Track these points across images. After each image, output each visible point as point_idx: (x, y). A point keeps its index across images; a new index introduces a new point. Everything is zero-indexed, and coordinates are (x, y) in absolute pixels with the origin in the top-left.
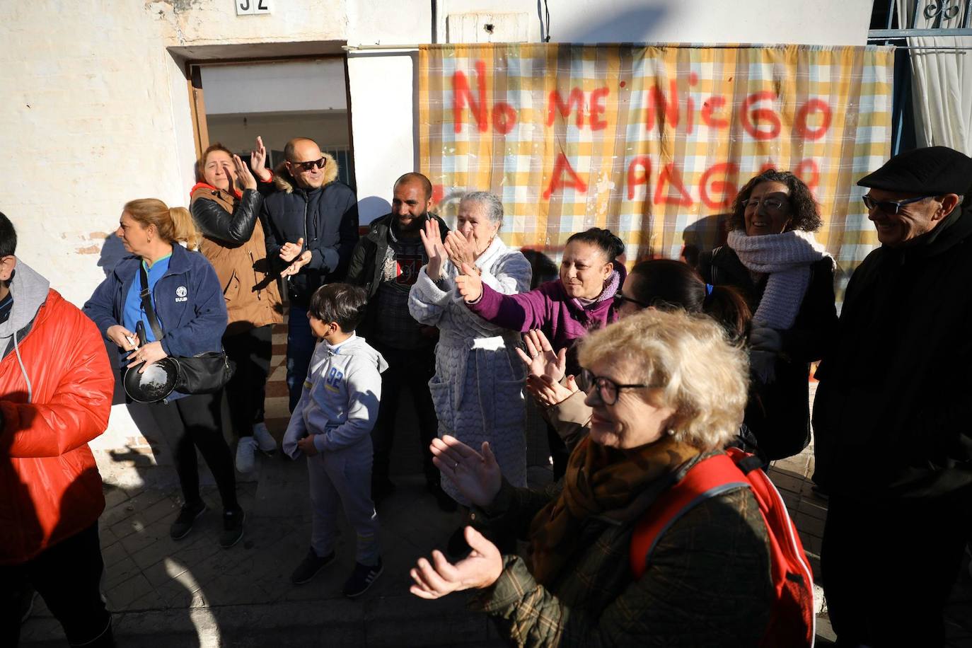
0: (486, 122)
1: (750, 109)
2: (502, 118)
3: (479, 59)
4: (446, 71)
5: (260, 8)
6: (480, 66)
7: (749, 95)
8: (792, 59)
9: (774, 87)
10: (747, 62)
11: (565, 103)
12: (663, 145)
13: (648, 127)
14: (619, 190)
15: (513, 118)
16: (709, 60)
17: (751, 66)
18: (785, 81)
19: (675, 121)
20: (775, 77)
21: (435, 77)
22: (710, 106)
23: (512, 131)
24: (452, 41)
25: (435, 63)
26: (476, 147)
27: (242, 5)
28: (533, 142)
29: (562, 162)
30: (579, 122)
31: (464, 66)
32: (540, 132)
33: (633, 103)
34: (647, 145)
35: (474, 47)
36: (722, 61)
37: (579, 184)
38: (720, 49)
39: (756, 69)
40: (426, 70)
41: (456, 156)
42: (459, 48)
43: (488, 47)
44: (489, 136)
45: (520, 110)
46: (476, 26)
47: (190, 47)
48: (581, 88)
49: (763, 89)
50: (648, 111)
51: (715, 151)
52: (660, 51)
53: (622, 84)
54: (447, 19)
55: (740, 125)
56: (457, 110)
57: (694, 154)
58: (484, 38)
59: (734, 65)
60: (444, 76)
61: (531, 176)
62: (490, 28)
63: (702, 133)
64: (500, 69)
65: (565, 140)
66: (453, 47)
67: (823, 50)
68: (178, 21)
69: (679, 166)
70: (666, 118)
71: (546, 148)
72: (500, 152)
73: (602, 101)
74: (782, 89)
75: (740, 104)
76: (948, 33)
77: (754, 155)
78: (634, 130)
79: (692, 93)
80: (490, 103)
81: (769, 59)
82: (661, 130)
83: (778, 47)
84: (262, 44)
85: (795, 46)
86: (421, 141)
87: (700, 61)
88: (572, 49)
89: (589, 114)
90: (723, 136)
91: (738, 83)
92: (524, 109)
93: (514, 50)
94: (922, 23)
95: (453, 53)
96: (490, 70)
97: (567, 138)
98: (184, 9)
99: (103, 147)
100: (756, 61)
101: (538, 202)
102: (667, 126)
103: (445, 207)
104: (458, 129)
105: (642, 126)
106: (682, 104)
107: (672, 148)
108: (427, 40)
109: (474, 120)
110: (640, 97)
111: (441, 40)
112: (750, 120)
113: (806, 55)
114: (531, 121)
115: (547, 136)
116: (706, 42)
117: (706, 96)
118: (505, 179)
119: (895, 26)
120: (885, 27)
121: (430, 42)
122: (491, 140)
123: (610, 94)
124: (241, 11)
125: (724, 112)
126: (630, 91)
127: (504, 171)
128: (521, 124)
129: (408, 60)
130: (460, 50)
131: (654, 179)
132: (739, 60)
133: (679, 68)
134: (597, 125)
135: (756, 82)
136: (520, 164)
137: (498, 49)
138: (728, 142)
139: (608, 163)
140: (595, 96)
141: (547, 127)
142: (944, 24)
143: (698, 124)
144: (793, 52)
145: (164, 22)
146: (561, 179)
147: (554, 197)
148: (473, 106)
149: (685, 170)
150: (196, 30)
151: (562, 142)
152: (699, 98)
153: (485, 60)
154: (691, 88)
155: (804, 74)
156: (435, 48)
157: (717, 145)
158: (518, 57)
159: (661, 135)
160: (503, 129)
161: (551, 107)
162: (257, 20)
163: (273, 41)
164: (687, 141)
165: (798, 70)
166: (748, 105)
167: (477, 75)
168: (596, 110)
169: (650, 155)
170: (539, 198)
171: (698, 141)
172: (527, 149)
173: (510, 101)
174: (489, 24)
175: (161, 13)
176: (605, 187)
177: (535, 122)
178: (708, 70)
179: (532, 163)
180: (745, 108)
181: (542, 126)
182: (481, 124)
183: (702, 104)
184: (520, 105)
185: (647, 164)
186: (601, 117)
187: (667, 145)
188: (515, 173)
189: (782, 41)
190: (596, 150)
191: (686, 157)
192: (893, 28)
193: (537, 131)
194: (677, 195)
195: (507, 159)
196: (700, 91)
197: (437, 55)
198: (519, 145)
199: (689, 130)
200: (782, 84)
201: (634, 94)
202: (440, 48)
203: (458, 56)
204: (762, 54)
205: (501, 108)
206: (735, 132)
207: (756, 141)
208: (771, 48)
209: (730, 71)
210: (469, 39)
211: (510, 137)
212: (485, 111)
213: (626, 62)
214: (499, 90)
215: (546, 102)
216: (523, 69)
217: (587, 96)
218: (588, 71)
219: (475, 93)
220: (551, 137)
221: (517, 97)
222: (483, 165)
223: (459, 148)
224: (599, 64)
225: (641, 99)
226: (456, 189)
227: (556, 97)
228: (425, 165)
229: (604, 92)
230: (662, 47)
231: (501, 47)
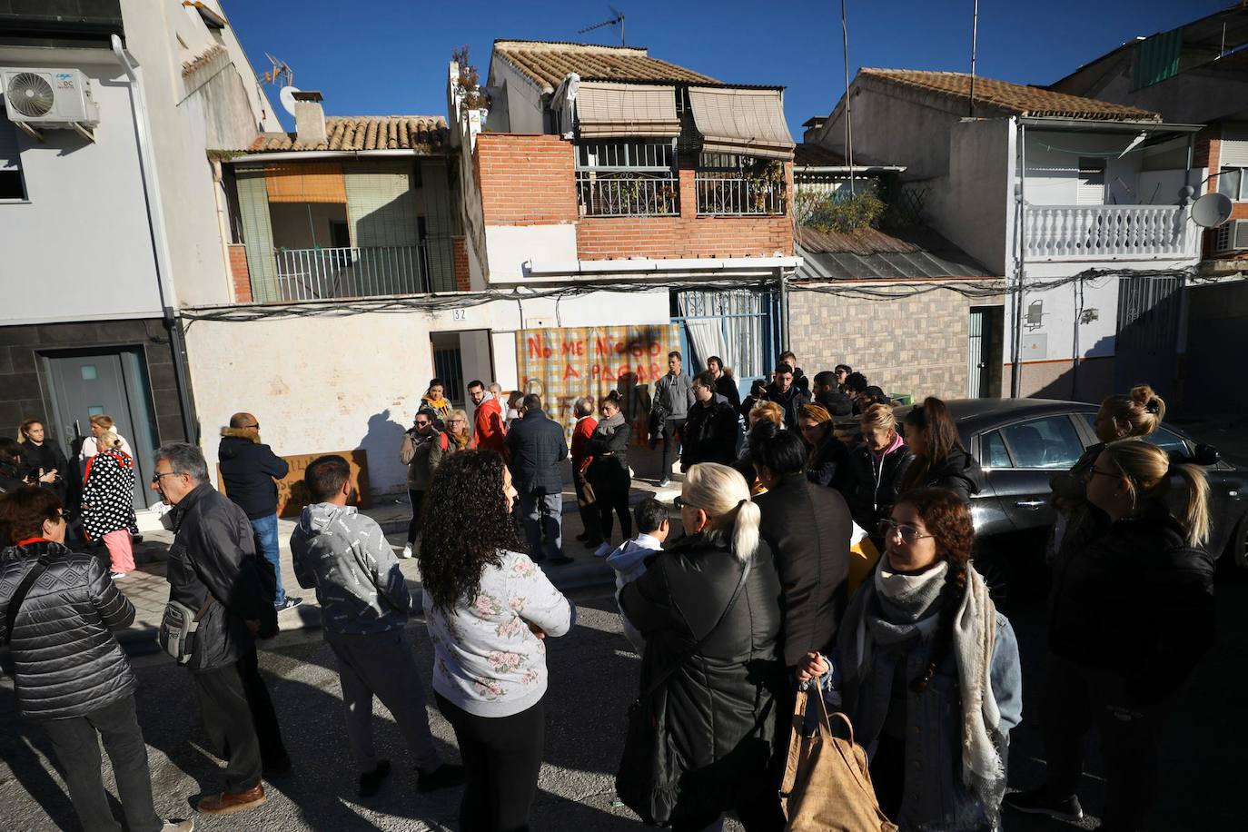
0: (541, 355)
2: (546, 353)
3: (537, 333)
4: (526, 338)
5: (462, 318)
6: (538, 336)
8: (645, 330)
10: (629, 332)
11: (568, 347)
12: (603, 360)
13: (597, 354)
14: (589, 376)
15: (551, 353)
16: (615, 331)
19: (606, 352)
21: (523, 340)
23: (550, 357)
24: (528, 328)
25: (523, 335)
26: (538, 363)
27: (456, 317)
28: (558, 361)
29: (569, 367)
30: (573, 353)
31: (533, 336)
33: (591, 346)
34: (598, 360)
35: (536, 330)
36: (620, 331)
37: (575, 374)
38: (619, 328)
40: (519, 337)
41: (531, 366)
43: (540, 330)
44: (542, 359)
45: (553, 350)
46: (536, 323)
47: (437, 331)
48: (573, 342)
49: (635, 339)
50: (596, 349)
52: (599, 329)
53: (587, 340)
54: (526, 321)
56: (531, 351)
57: (615, 362)
58: (539, 326)
59: (624, 333)
60: (526, 340)
61: (558, 373)
63: (616, 355)
64: (545, 337)
66: (529, 330)
67: (655, 326)
68: (433, 322)
70: (603, 351)
71: (563, 363)
72: (546, 364)
73: (581, 346)
75: (628, 345)
76: (699, 318)
77: (635, 362)
78: (593, 355)
79: (611, 342)
80: (542, 348)
81: (637, 330)
82: (602, 354)
83: (639, 326)
85: (644, 325)
86: (519, 362)
87: (612, 332)
88: (569, 330)
89: (576, 351)
90: (624, 356)
91: (627, 339)
93: (549, 330)
94: (690, 314)
96: (541, 337)
97: (570, 359)
98: (436, 318)
100: (632, 331)
101: (561, 381)
102: (604, 353)
103: (528, 384)
104: (531, 357)
105: (595, 354)
106: (608, 346)
107: (606, 361)
108: (520, 328)
109: (537, 354)
111: (524, 328)
113: (649, 328)
116: (614, 325)
117: (616, 343)
118: (549, 373)
119: (682, 315)
120: (677, 316)
122: (543, 361)
123: (583, 344)
124: (455, 319)
125: (623, 347)
126: (590, 342)
127: (549, 371)
128: (553, 355)
129: (513, 334)
130: (531, 331)
131: (601, 372)
132: (626, 331)
133: (606, 334)
134: (580, 354)
135: (633, 337)
136: (555, 368)
138: (626, 358)
139: (585, 366)
140: (578, 345)
142: (698, 315)
143: (614, 353)
144: (644, 327)
145: (429, 323)
146: (569, 373)
147: (567, 379)
148: (536, 349)
149: (612, 368)
150: (440, 326)
151: (568, 360)
152: (614, 344)
153: (540, 334)
154: (611, 340)
156: (522, 330)
157: (622, 359)
158: (551, 332)
159: (602, 357)
160: (547, 357)
161: (563, 349)
162: (462, 322)
163: (466, 329)
167: (537, 339)
168: (579, 349)
169: (599, 364)
172: (556, 363)
173: (549, 347)
174: (540, 322)
175: (428, 320)
176: (585, 374)
177: (558, 354)
178: (615, 335)
179: (558, 368)
183: (615, 346)
184: (552, 348)
185: (598, 366)
189: (640, 324)
190: (580, 363)
193: (559, 357)
195: (549, 367)
197: (523, 332)
198: (553, 362)
202: (524, 330)
203: (530, 333)
204: (634, 328)
205: (546, 350)
208: (637, 327)
209: (623, 335)
210: (534, 327)
211: (549, 359)
212: (541, 351)
213: (588, 332)
214: (545, 343)
215: (561, 347)
216: (553, 336)
217: (575, 344)
218: (575, 336)
219: (537, 344)
220: (564, 359)
221: (551, 346)
222: (541, 369)
223: (532, 363)
224: (578, 333)
225: (594, 345)
226: (532, 377)
227: (565, 345)
228: (520, 370)
229: (581, 342)
230: (599, 327)
231: (545, 329)
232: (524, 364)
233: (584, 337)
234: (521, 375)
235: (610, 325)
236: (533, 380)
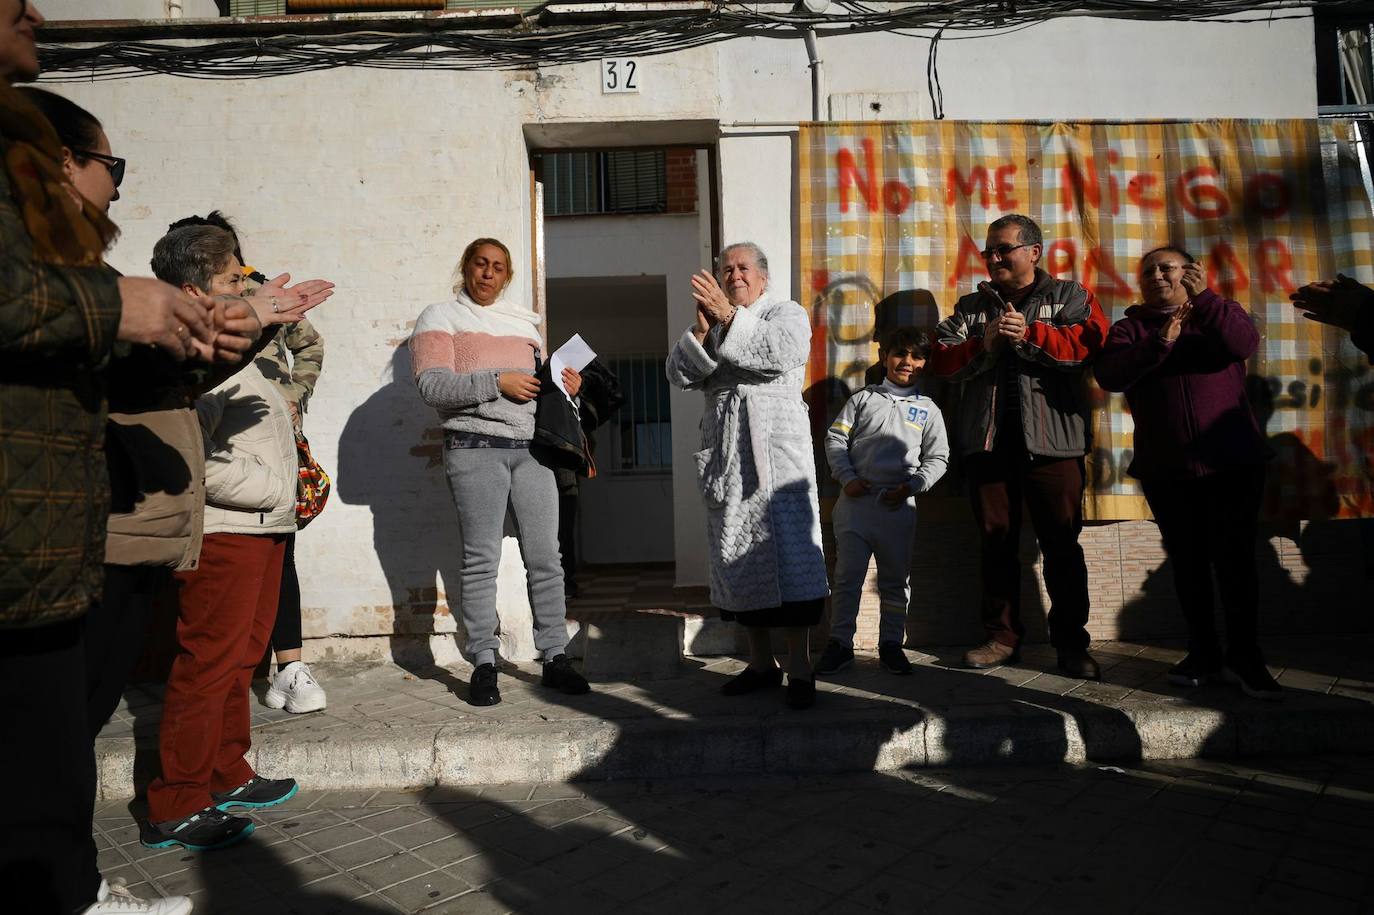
0: (876, 202)
1: (1188, 187)
2: (894, 197)
3: (865, 136)
4: (830, 149)
5: (628, 86)
6: (867, 144)
7: (1183, 171)
8: (1229, 134)
9: (1212, 162)
10: (1176, 138)
11: (966, 180)
12: (1086, 228)
13: (1066, 207)
15: (907, 197)
16: (1129, 137)
17: (1181, 142)
18: (1225, 157)
19: (1097, 200)
20: (1211, 152)
21: (818, 155)
22: (1139, 185)
23: (907, 210)
24: (835, 119)
25: (817, 140)
26: (865, 227)
27: (609, 84)
28: (933, 222)
29: (967, 246)
30: (985, 202)
31: (850, 143)
32: (939, 212)
33: (1046, 181)
34: (1066, 227)
35: (859, 125)
36: (1145, 137)
38: (1141, 126)
39: (1188, 145)
40: (806, 147)
41: (843, 239)
42: (843, 125)
43: (876, 125)
44: (878, 217)
45: (914, 188)
46: (861, 106)
47: (549, 124)
48: (982, 165)
49: (1200, 165)
50: (1063, 190)
51: (1151, 234)
52: (1070, 128)
53: (1031, 162)
54: (829, 99)
55: (1179, 205)
56: (843, 189)
57: (1126, 237)
58: (871, 116)
59: (1160, 142)
60: (827, 153)
61: (933, 261)
62: (876, 107)
63: (1132, 214)
64: (890, 147)
65: (970, 221)
66: (836, 125)
67: (1266, 123)
68: (538, 100)
69: (1108, 249)
70: (1085, 197)
71: (947, 228)
72: (894, 233)
73: (1009, 179)
74: (1221, 165)
75: (1174, 181)
77: (1200, 236)
78: (1051, 211)
79: (1114, 171)
80: (880, 180)
81: (1202, 134)
82: (1081, 210)
83: (1210, 121)
84: (627, 122)
85: (1230, 120)
86: (801, 222)
87: (1118, 138)
88: (970, 127)
89: (995, 193)
90: (1159, 219)
91: (1169, 161)
92: (919, 187)
93: (904, 127)
95: (837, 130)
96: (879, 148)
97: (972, 218)
98: (546, 87)
99: (438, 226)
100: (1186, 136)
101: (942, 290)
102: (1088, 206)
103: (829, 295)
104: (844, 208)
105: (1058, 207)
106: (1102, 182)
107: (1097, 231)
108: (809, 118)
109: (862, 198)
110: (1053, 176)
111: (823, 117)
112: (1190, 198)
113: (1245, 130)
114: (928, 199)
115: (948, 215)
116: (1123, 118)
117: (1130, 174)
118: (901, 264)
119: (1352, 100)
120: (1339, 102)
121: (811, 119)
122: (883, 221)
123: (1018, 172)
124: (607, 89)
125: (1157, 190)
126: (1041, 167)
127: (900, 254)
128: (916, 203)
129: (788, 139)
130: (845, 127)
131: (1080, 266)
132: (1166, 137)
133: (1095, 145)
134: (1007, 203)
135: (1191, 158)
136: (919, 247)
137: (887, 127)
138: (1165, 224)
140: (1001, 173)
141: (948, 207)
143: (1125, 203)
144: (1229, 126)
145: (523, 99)
146: (968, 264)
147: (962, 285)
148: (861, 184)
149: (1115, 255)
150: (557, 108)
151: (965, 224)
152: (1123, 178)
153: (873, 138)
154: (1111, 166)
155: (1246, 148)
156: (817, 125)
157: (1153, 227)
158: (910, 134)
159: (1082, 217)
160: (896, 208)
161: (950, 186)
162: (624, 99)
163: (639, 119)
164: (1114, 222)
165: (1239, 143)
166: (1184, 182)
167: (864, 152)
168: (1003, 188)
169: (1072, 238)
170: (943, 286)
171: (1128, 222)
172: (925, 229)
173: (902, 179)
174: (876, 102)
175: (521, 91)
177: (933, 201)
178: (1129, 148)
179: (933, 245)
180: (1181, 185)
181: (941, 205)
182: (871, 204)
183: (1127, 183)
184: (913, 182)
185: (1069, 248)
186: (1010, 196)
187: (1090, 226)
188: (913, 257)
189: (1214, 116)
191: (1115, 240)
192: (1349, 103)
193: (935, 210)
194: (1108, 283)
195: (903, 242)
196: (1122, 168)
197: (820, 134)
198: (916, 226)
199: (1116, 210)
200: (1222, 158)
201: (1046, 172)
202: (822, 125)
203: (842, 134)
204: (1192, 130)
205: (893, 187)
206: (1173, 213)
207: (1201, 221)
208: (1202, 122)
209: (1155, 148)
210: (854, 116)
211: (906, 217)
212: (876, 190)
213: (1033, 139)
214: (890, 167)
215: (944, 180)
216: (916, 146)
217: (991, 174)
218: (989, 150)
219: (863, 171)
220: (953, 218)
221: (910, 175)
222: (875, 248)
223: (846, 229)
224: (1002, 141)
225: (1054, 178)
226: (844, 274)
227: (955, 175)
228: (807, 248)
229: (1011, 169)
230: (1072, 124)
231: (889, 125)
232: (820, 230)
233: (1020, 149)
234: (807, 265)
235: (1109, 117)
236: (849, 280)
